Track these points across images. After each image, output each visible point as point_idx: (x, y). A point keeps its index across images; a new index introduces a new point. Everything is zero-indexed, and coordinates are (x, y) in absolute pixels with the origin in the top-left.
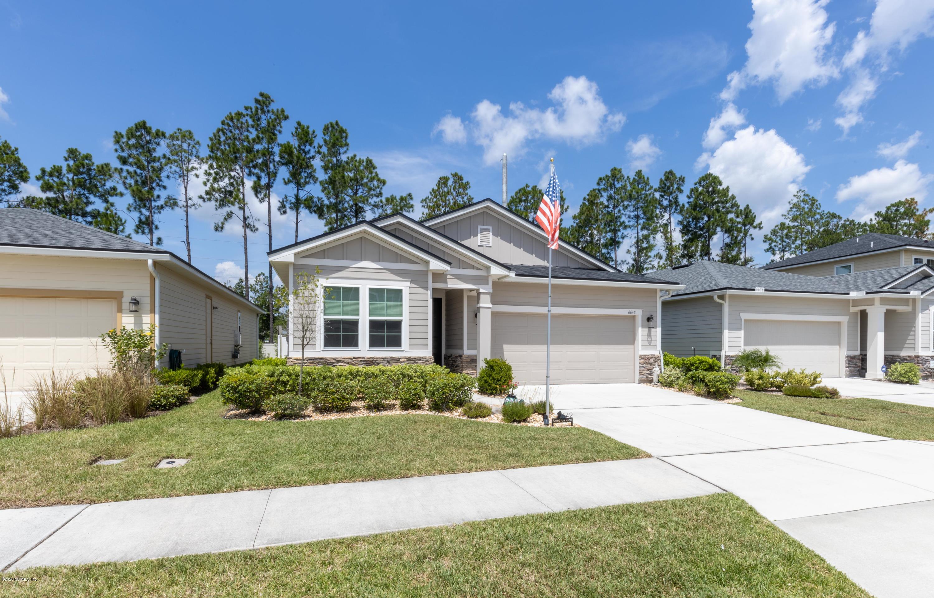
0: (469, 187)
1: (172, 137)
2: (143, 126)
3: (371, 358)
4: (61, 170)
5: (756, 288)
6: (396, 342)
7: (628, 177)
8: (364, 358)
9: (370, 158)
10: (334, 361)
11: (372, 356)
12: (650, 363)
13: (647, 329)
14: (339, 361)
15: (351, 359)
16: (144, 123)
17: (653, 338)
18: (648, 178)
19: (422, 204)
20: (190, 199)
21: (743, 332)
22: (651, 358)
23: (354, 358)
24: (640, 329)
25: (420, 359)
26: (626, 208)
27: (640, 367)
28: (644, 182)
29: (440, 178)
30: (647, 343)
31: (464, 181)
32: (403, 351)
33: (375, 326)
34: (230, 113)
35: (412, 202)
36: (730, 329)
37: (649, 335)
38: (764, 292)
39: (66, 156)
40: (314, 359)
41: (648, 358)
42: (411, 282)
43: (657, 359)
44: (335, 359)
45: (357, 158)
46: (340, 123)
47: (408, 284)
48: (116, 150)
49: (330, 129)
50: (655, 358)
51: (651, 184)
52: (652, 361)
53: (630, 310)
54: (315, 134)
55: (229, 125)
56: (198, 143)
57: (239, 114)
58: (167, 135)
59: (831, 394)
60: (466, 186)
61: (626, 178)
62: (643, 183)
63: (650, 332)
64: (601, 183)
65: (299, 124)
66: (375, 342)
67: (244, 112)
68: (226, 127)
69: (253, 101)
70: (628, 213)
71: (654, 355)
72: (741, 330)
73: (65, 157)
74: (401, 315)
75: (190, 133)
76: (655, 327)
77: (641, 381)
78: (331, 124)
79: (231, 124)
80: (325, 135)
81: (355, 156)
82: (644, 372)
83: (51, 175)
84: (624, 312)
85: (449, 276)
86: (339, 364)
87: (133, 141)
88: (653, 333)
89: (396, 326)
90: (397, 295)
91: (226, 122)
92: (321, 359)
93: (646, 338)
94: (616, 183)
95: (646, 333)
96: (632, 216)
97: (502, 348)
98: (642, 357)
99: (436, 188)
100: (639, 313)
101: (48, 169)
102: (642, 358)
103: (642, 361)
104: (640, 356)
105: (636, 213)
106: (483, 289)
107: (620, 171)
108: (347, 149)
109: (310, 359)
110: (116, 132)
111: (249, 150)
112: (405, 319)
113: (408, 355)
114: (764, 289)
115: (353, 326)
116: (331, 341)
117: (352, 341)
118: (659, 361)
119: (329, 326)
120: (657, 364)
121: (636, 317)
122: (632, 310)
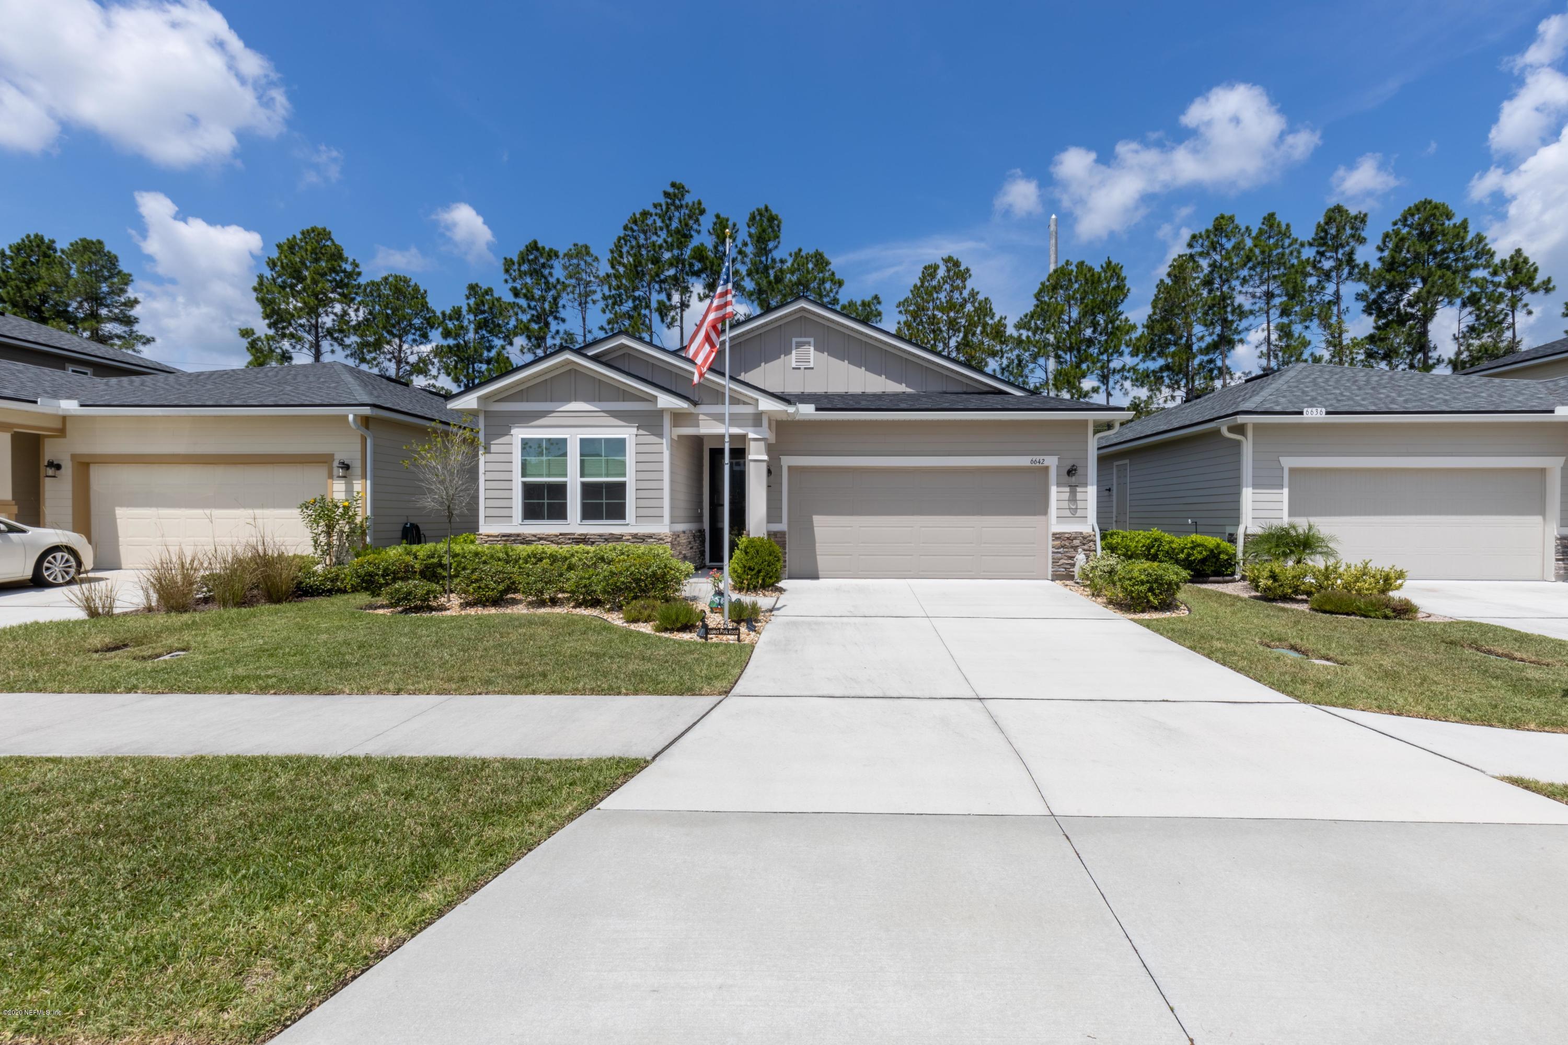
0: (970, 276)
1: (568, 255)
2: (534, 247)
3: (582, 535)
4: (461, 311)
5: (1305, 410)
6: (618, 512)
7: (1247, 228)
8: (574, 534)
9: (820, 250)
10: (534, 539)
11: (584, 532)
12: (1072, 547)
13: (1067, 489)
14: (540, 539)
15: (557, 536)
16: (535, 242)
17: (1080, 504)
18: (1288, 226)
19: (898, 309)
20: (590, 332)
21: (1286, 491)
22: (1075, 538)
23: (561, 534)
24: (1054, 490)
25: (651, 537)
26: (1244, 281)
27: (1053, 552)
28: (1280, 232)
29: (925, 268)
30: (1068, 513)
31: (962, 268)
32: (628, 525)
33: (589, 490)
34: (634, 214)
35: (879, 308)
36: (1255, 486)
37: (1073, 498)
38: (1324, 415)
39: (468, 294)
40: (510, 535)
41: (1068, 538)
42: (638, 428)
43: (1086, 540)
44: (535, 536)
45: (803, 253)
46: (770, 207)
47: (634, 431)
48: (506, 281)
49: (758, 218)
50: (1084, 538)
51: (1294, 235)
52: (1076, 542)
53: (1034, 458)
54: (737, 227)
55: (632, 230)
56: (596, 259)
57: (645, 214)
58: (561, 254)
59: (1394, 610)
60: (964, 275)
61: (1243, 230)
62: (1277, 235)
63: (1073, 493)
64: (1195, 243)
65: (718, 216)
66: (589, 512)
67: (653, 210)
68: (630, 233)
69: (662, 195)
70: (1251, 290)
71: (1081, 533)
72: (1281, 486)
73: (466, 295)
74: (624, 475)
75: (586, 247)
76: (1085, 485)
77: (1056, 577)
78: (758, 210)
79: (635, 228)
80: (749, 227)
81: (800, 250)
82: (1062, 561)
83: (451, 319)
84: (1024, 461)
85: (701, 417)
86: (541, 542)
87: (525, 267)
88: (1079, 496)
89: (618, 490)
90: (618, 446)
91: (629, 226)
92: (518, 535)
93: (1065, 504)
94: (1224, 240)
95: (1066, 496)
96: (1258, 294)
97: (811, 522)
98: (1057, 536)
99: (919, 284)
100: (1051, 462)
101: (448, 312)
102: (1057, 538)
103: (1057, 543)
104: (1054, 534)
105: (1264, 288)
106: (755, 433)
107: (1231, 219)
108: (779, 242)
109: (504, 536)
110: (505, 259)
111: (656, 261)
112: (630, 479)
113: (634, 530)
114: (1324, 410)
115: (559, 490)
116: (531, 512)
117: (559, 513)
118: (1091, 544)
119: (530, 491)
120: (1086, 547)
121: (1046, 469)
122: (1038, 458)
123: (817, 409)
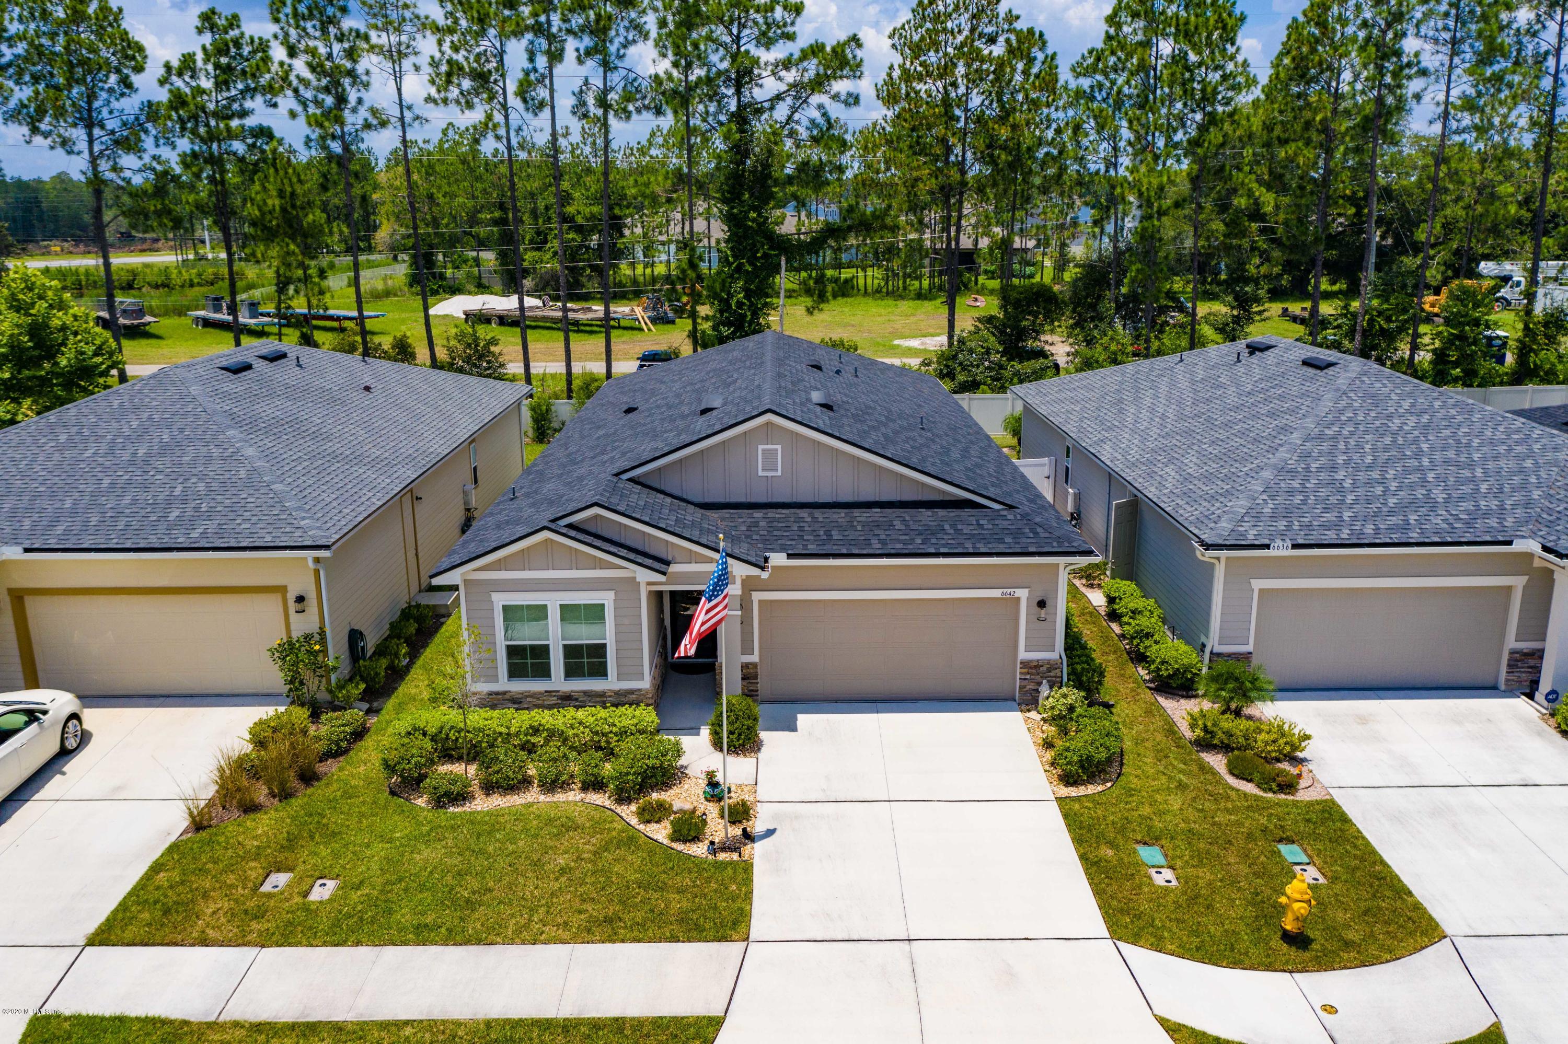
3: (566, 692)
4: (194, 62)
5: (1271, 546)
6: (600, 671)
8: (559, 693)
10: (520, 697)
11: (569, 689)
12: (1038, 674)
13: (1037, 620)
14: (526, 697)
15: (542, 695)
17: (1048, 634)
21: (1254, 611)
22: (1042, 666)
23: (546, 692)
24: (1023, 620)
25: (635, 693)
27: (1021, 680)
30: (1036, 642)
32: (610, 682)
33: (571, 651)
36: (1224, 608)
37: (1042, 629)
38: (1289, 549)
39: (199, 25)
40: (495, 695)
41: (1035, 666)
42: (615, 596)
43: (1053, 667)
44: (522, 694)
47: (611, 598)
50: (1052, 665)
52: (1042, 670)
53: (1005, 591)
59: (1278, 785)
66: (571, 672)
71: (1048, 661)
72: (1250, 607)
73: (197, 28)
74: (604, 637)
76: (1053, 615)
77: (1022, 701)
82: (1028, 687)
84: (996, 593)
86: (527, 699)
88: (1048, 626)
89: (599, 651)
90: (597, 611)
92: (505, 693)
93: (1034, 634)
95: (1035, 625)
98: (1025, 664)
100: (1023, 594)
102: (1025, 666)
103: (1025, 670)
104: (1022, 661)
109: (492, 694)
112: (610, 642)
113: (616, 687)
114: (1290, 544)
115: (542, 652)
116: (515, 672)
117: (543, 672)
118: (1058, 671)
119: (513, 651)
120: (1052, 674)
121: (1018, 599)
122: (1009, 591)
123: (790, 556)
